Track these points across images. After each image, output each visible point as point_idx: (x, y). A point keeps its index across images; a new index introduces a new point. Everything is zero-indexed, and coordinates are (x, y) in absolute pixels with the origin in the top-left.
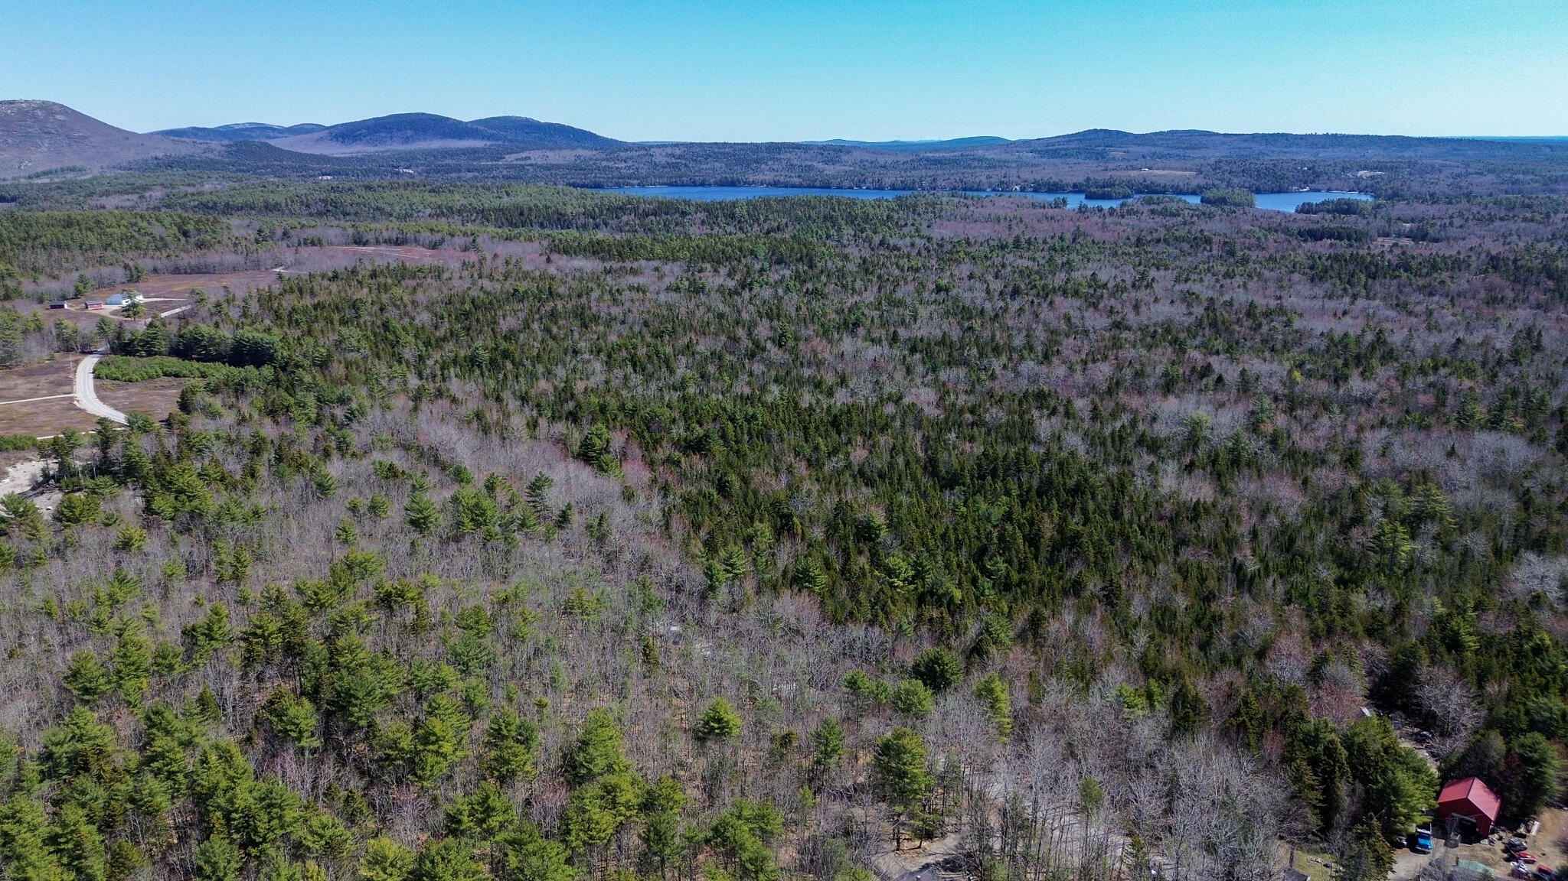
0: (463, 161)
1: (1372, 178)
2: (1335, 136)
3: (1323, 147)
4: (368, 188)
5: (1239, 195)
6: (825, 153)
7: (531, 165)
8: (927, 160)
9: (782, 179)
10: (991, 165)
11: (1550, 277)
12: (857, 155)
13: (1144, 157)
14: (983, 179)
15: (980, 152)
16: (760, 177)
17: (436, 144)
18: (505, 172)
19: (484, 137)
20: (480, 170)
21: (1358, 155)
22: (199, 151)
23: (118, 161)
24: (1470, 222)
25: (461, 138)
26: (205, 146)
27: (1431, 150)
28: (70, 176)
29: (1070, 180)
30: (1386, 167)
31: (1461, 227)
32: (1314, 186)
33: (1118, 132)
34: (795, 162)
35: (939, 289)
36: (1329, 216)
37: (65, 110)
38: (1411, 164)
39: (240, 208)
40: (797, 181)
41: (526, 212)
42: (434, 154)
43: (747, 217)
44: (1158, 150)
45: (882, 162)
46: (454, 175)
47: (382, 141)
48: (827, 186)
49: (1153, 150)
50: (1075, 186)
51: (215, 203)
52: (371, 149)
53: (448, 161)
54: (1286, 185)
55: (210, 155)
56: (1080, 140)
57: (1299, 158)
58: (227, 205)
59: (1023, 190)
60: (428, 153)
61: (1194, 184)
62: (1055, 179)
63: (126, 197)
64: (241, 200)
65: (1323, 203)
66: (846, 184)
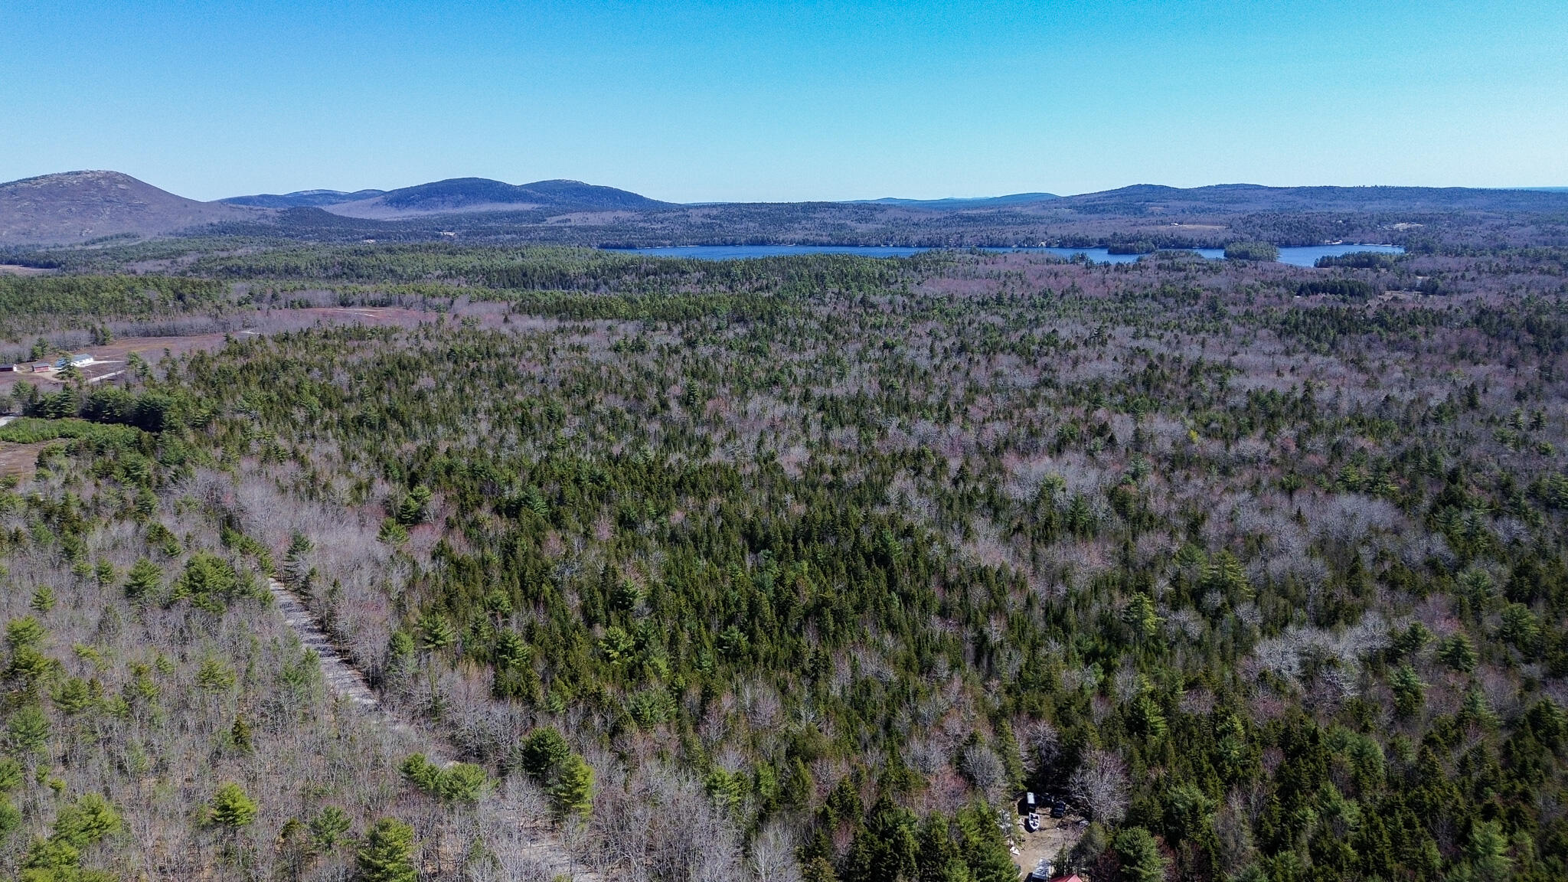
0: (505, 224)
1: (1409, 230)
2: (1384, 188)
3: (1370, 199)
4: (389, 251)
5: (1259, 249)
6: (860, 212)
7: (570, 227)
8: (962, 217)
9: (811, 238)
10: (1026, 221)
11: (1531, 331)
12: (891, 213)
13: (1183, 211)
14: (1010, 235)
15: (1018, 209)
16: (790, 236)
17: (486, 207)
18: (542, 234)
19: (531, 200)
20: (520, 232)
21: (1405, 208)
22: (254, 217)
23: (175, 227)
24: (1484, 275)
25: (510, 201)
26: (260, 212)
27: (1484, 201)
28: (123, 242)
29: (1096, 235)
30: (1425, 220)
31: (1473, 279)
32: (1347, 239)
33: (1162, 187)
34: (829, 221)
35: (886, 346)
36: (1340, 270)
37: (128, 180)
38: (1452, 216)
39: (261, 272)
40: (825, 239)
41: (529, 273)
42: (479, 217)
43: (740, 276)
44: (1199, 204)
45: (916, 221)
46: (493, 237)
47: (434, 206)
48: (854, 244)
49: (1193, 204)
50: (1101, 241)
51: (239, 268)
52: (422, 213)
53: (492, 224)
54: (1317, 238)
55: (263, 221)
56: (1121, 196)
57: (1337, 211)
58: (250, 269)
59: (1049, 246)
60: (472, 217)
61: (1221, 238)
62: (1081, 235)
63: (160, 262)
64: (263, 264)
65: (1344, 257)
66: (874, 242)
